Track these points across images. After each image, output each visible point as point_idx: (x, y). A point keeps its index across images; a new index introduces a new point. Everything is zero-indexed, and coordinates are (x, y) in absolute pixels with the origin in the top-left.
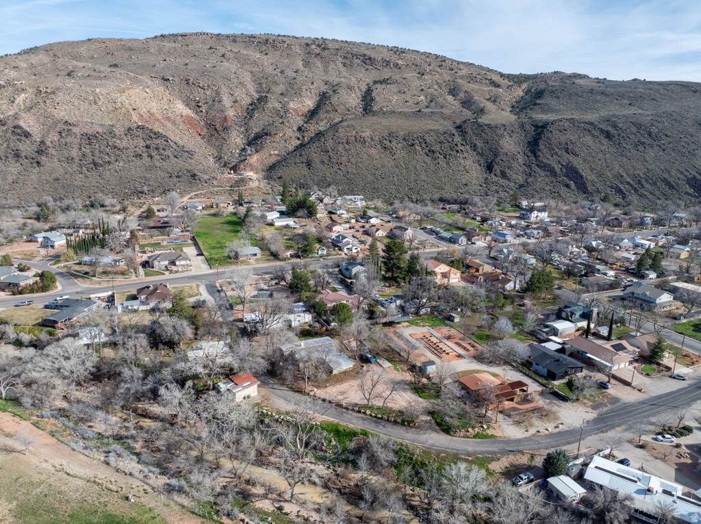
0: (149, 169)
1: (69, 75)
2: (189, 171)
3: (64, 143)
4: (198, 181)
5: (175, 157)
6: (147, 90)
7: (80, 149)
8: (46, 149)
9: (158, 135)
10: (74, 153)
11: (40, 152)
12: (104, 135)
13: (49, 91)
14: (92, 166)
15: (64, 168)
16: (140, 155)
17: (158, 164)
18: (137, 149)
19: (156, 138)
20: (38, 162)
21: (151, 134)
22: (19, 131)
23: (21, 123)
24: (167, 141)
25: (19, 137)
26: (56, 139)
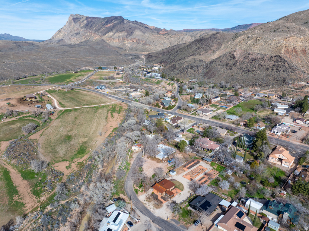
0: (267, 75)
1: (275, 31)
2: (284, 78)
3: (243, 62)
4: (285, 84)
5: (284, 71)
6: (301, 37)
7: (247, 64)
8: (236, 64)
9: (282, 60)
10: (244, 66)
11: (234, 64)
12: (259, 60)
13: (259, 39)
14: (247, 71)
15: (237, 71)
16: (268, 69)
17: (273, 73)
18: (269, 66)
19: (280, 62)
20: (231, 68)
21: (279, 60)
22: (232, 56)
23: (235, 54)
24: (284, 63)
25: (231, 58)
26: (242, 59)
